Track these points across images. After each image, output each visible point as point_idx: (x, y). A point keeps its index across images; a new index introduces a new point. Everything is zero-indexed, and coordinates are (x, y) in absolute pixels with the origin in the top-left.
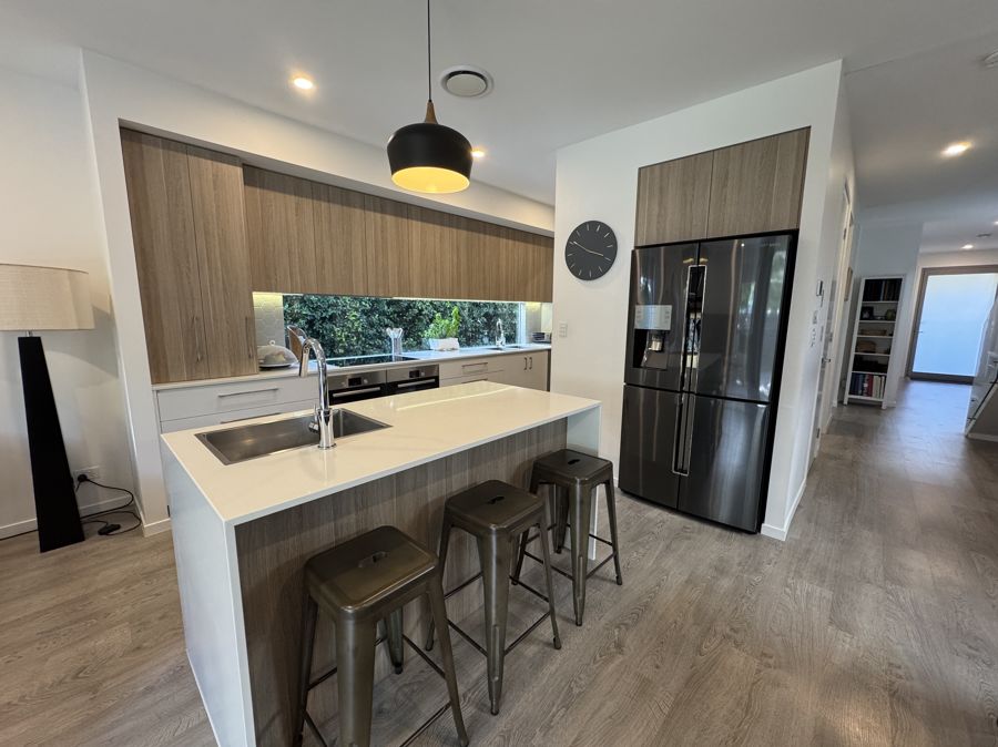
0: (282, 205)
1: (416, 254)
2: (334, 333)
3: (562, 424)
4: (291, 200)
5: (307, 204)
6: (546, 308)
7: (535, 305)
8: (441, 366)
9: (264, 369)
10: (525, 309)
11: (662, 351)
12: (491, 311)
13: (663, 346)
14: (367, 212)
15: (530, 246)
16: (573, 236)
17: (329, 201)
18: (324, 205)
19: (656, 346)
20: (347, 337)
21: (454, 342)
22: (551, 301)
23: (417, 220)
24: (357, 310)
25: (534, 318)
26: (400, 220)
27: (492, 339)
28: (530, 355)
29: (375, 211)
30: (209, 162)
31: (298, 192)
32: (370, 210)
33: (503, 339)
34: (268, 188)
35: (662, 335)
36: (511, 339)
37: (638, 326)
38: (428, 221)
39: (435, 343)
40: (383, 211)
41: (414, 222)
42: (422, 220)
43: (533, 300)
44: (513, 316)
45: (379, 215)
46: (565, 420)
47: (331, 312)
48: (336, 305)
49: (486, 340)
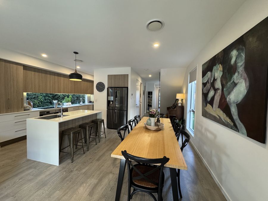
0: (31, 74)
1: (62, 84)
2: (35, 102)
3: (96, 114)
4: (33, 73)
5: (37, 74)
6: (92, 96)
7: (89, 95)
8: (68, 109)
9: (24, 110)
10: (87, 96)
11: (112, 104)
12: (78, 96)
13: (112, 103)
14: (51, 76)
15: (88, 83)
16: (97, 84)
17: (42, 73)
18: (41, 74)
19: (111, 103)
20: (38, 103)
21: (70, 103)
22: (93, 94)
23: (62, 77)
24: (42, 96)
25: (89, 98)
26: (58, 77)
27: (79, 103)
28: (88, 106)
29: (53, 75)
30: (15, 65)
31: (35, 71)
32: (51, 75)
33: (82, 102)
34: (28, 70)
35: (112, 101)
36: (84, 102)
37: (109, 100)
38: (65, 77)
39: (65, 104)
40: (55, 75)
41: (62, 78)
42: (64, 77)
43: (89, 94)
44: (84, 97)
45: (54, 76)
46: (97, 114)
47: (34, 96)
48: (36, 95)
49: (78, 103)
